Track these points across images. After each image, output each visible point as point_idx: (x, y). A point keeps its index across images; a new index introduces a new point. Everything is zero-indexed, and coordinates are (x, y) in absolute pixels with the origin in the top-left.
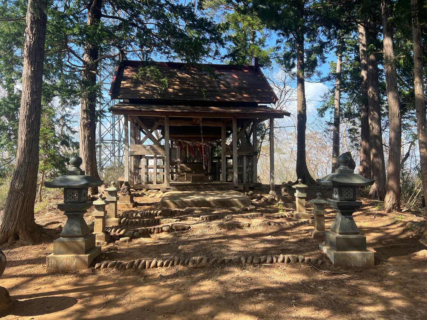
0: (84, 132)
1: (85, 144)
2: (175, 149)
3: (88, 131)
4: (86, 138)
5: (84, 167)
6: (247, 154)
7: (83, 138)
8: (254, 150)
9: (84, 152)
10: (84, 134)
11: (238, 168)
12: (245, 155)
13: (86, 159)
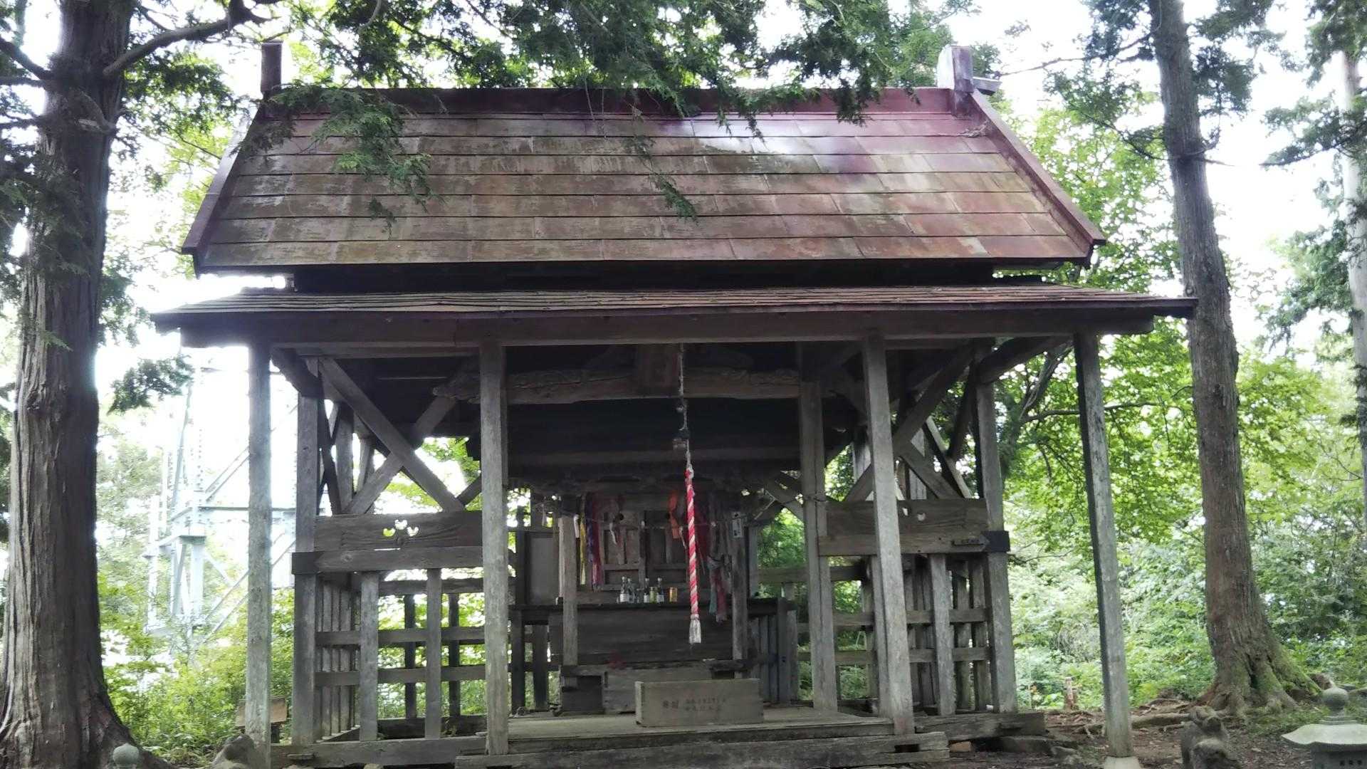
0: (32, 453)
1: (37, 521)
2: (551, 533)
3: (53, 441)
4: (40, 485)
5: (26, 650)
6: (947, 548)
7: (25, 487)
8: (984, 524)
9: (28, 562)
10: (32, 466)
11: (910, 627)
12: (938, 555)
13: (39, 606)
